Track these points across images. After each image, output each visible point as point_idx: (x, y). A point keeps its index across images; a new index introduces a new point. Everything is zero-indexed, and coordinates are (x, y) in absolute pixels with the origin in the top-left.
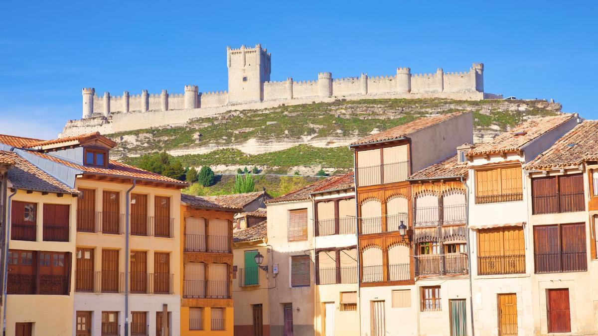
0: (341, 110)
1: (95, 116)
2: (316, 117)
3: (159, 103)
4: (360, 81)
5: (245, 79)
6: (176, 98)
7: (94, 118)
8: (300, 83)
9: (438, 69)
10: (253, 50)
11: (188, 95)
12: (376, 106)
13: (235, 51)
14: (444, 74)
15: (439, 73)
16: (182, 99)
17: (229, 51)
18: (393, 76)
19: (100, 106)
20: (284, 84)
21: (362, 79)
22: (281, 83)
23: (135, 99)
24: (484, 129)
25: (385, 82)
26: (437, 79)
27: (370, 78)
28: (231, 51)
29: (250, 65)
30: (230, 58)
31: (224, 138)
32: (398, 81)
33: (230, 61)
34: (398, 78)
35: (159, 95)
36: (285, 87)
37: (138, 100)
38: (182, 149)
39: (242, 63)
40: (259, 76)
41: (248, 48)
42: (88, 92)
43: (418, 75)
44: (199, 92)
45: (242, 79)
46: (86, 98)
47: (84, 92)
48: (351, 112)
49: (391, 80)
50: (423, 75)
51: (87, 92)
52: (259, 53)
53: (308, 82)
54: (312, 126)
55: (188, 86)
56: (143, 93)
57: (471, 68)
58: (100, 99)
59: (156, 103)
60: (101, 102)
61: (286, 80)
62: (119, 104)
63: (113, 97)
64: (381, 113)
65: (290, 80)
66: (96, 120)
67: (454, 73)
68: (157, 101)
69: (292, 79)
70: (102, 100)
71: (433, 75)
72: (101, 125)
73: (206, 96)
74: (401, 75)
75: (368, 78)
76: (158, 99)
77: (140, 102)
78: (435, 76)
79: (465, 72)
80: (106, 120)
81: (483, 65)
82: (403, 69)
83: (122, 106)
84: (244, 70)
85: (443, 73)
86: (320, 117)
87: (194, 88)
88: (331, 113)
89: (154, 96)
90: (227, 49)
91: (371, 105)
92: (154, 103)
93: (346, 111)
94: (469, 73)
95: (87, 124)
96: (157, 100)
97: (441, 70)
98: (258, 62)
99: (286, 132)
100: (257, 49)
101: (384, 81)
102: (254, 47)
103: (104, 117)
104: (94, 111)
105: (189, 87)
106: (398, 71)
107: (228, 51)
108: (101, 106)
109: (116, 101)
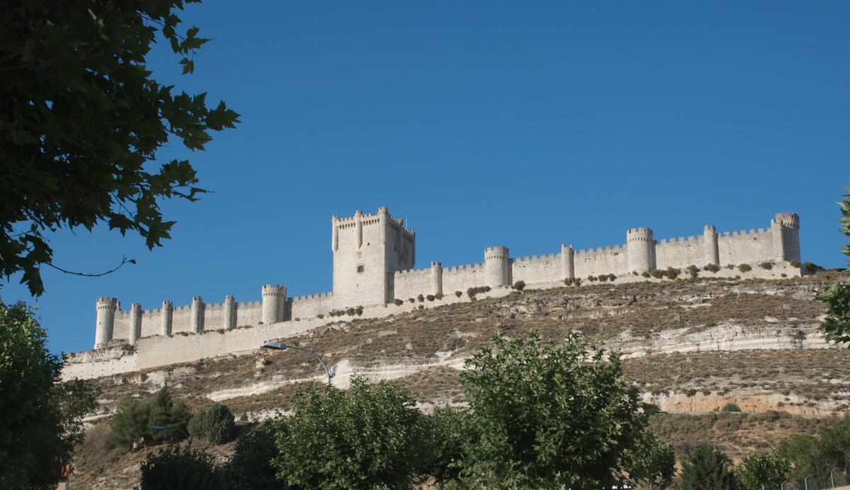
0: (517, 307)
1: (113, 345)
2: (472, 322)
3: (220, 319)
4: (560, 258)
5: (360, 269)
6: (249, 310)
7: (110, 348)
8: (454, 269)
9: (706, 227)
10: (375, 218)
11: (268, 301)
12: (584, 296)
13: (346, 222)
14: (719, 236)
15: (708, 234)
16: (259, 310)
17: (336, 223)
18: (621, 247)
19: (124, 328)
20: (426, 273)
21: (564, 255)
22: (422, 272)
23: (182, 314)
24: (804, 323)
25: (606, 259)
26: (705, 245)
27: (578, 253)
28: (338, 224)
29: (369, 244)
30: (337, 236)
31: (304, 364)
32: (629, 254)
33: (337, 240)
34: (629, 249)
35: (221, 305)
36: (428, 279)
37: (186, 315)
38: (230, 388)
39: (356, 241)
40: (383, 262)
41: (366, 216)
42: (105, 305)
43: (668, 241)
44: (288, 297)
45: (356, 270)
46: (101, 315)
47: (99, 304)
48: (535, 309)
49: (617, 254)
50: (677, 240)
51: (103, 305)
52: (384, 223)
53: (469, 267)
54: (459, 335)
55: (267, 286)
56: (194, 301)
57: (772, 221)
58: (125, 315)
59: (215, 319)
60: (125, 321)
61: (430, 267)
62: (154, 323)
63: (147, 312)
64: (593, 307)
65: (437, 265)
66: (113, 351)
67: (739, 234)
68: (218, 315)
69: (440, 264)
70: (127, 318)
71: (696, 238)
72: (119, 359)
73: (299, 304)
74: (635, 242)
75: (575, 252)
76: (219, 311)
77: (189, 318)
78: (699, 241)
79: (761, 230)
80: (130, 350)
81: (796, 217)
82: (637, 231)
83: (159, 325)
84: (359, 253)
85: (717, 234)
86: (478, 320)
87: (275, 290)
88: (499, 313)
89: (213, 305)
90: (333, 219)
91: (576, 296)
92: (212, 318)
93: (528, 309)
94: (769, 231)
95: (97, 357)
96: (217, 313)
97: (712, 228)
98: (382, 237)
99: (409, 346)
100: (381, 215)
101: (603, 256)
102: (376, 214)
103: (128, 345)
104: (114, 337)
105: (268, 288)
106: (628, 235)
107: (334, 223)
108: (126, 326)
109: (150, 318)
